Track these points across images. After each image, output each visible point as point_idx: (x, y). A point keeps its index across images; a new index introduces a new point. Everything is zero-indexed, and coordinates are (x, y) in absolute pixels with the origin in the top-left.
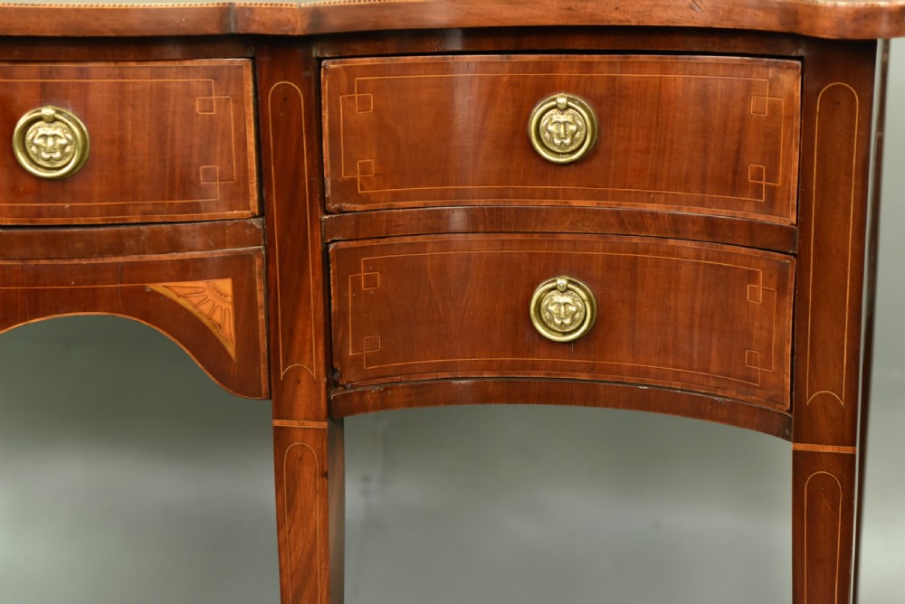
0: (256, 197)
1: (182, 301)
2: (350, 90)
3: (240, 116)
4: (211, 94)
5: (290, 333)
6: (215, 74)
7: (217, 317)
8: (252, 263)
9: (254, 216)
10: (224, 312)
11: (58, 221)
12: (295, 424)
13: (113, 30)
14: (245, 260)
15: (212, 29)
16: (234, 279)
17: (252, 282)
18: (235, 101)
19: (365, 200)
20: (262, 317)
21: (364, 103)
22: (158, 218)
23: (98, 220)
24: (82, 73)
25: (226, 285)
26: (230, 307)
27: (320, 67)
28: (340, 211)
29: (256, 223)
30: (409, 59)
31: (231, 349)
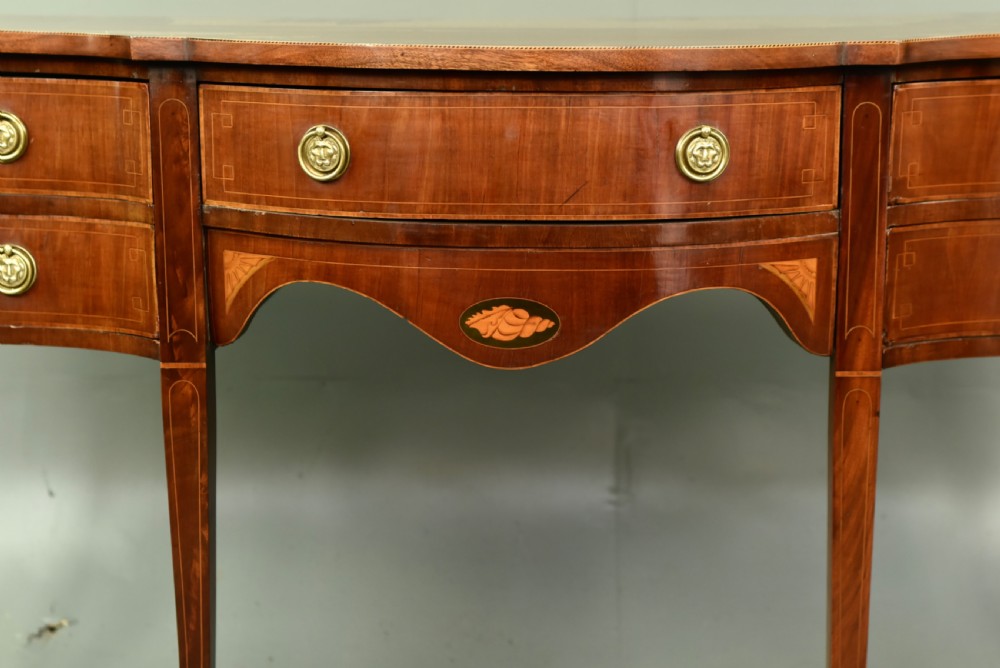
0: (837, 194)
1: (782, 277)
2: (909, 109)
3: (832, 129)
4: (813, 114)
5: (855, 302)
6: (817, 98)
7: (805, 289)
8: (831, 245)
9: (834, 208)
10: (810, 284)
11: (702, 215)
12: (854, 374)
13: (767, 65)
14: (826, 242)
15: (831, 62)
16: (819, 258)
17: (830, 262)
18: (830, 119)
19: (911, 194)
20: (834, 289)
21: (916, 117)
22: (770, 211)
23: (729, 213)
24: (729, 100)
25: (812, 263)
26: (814, 281)
27: (893, 90)
28: (896, 203)
29: (834, 213)
30: (948, 83)
31: (812, 315)
